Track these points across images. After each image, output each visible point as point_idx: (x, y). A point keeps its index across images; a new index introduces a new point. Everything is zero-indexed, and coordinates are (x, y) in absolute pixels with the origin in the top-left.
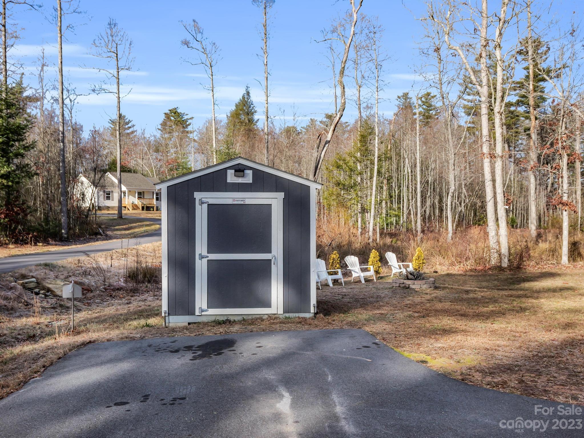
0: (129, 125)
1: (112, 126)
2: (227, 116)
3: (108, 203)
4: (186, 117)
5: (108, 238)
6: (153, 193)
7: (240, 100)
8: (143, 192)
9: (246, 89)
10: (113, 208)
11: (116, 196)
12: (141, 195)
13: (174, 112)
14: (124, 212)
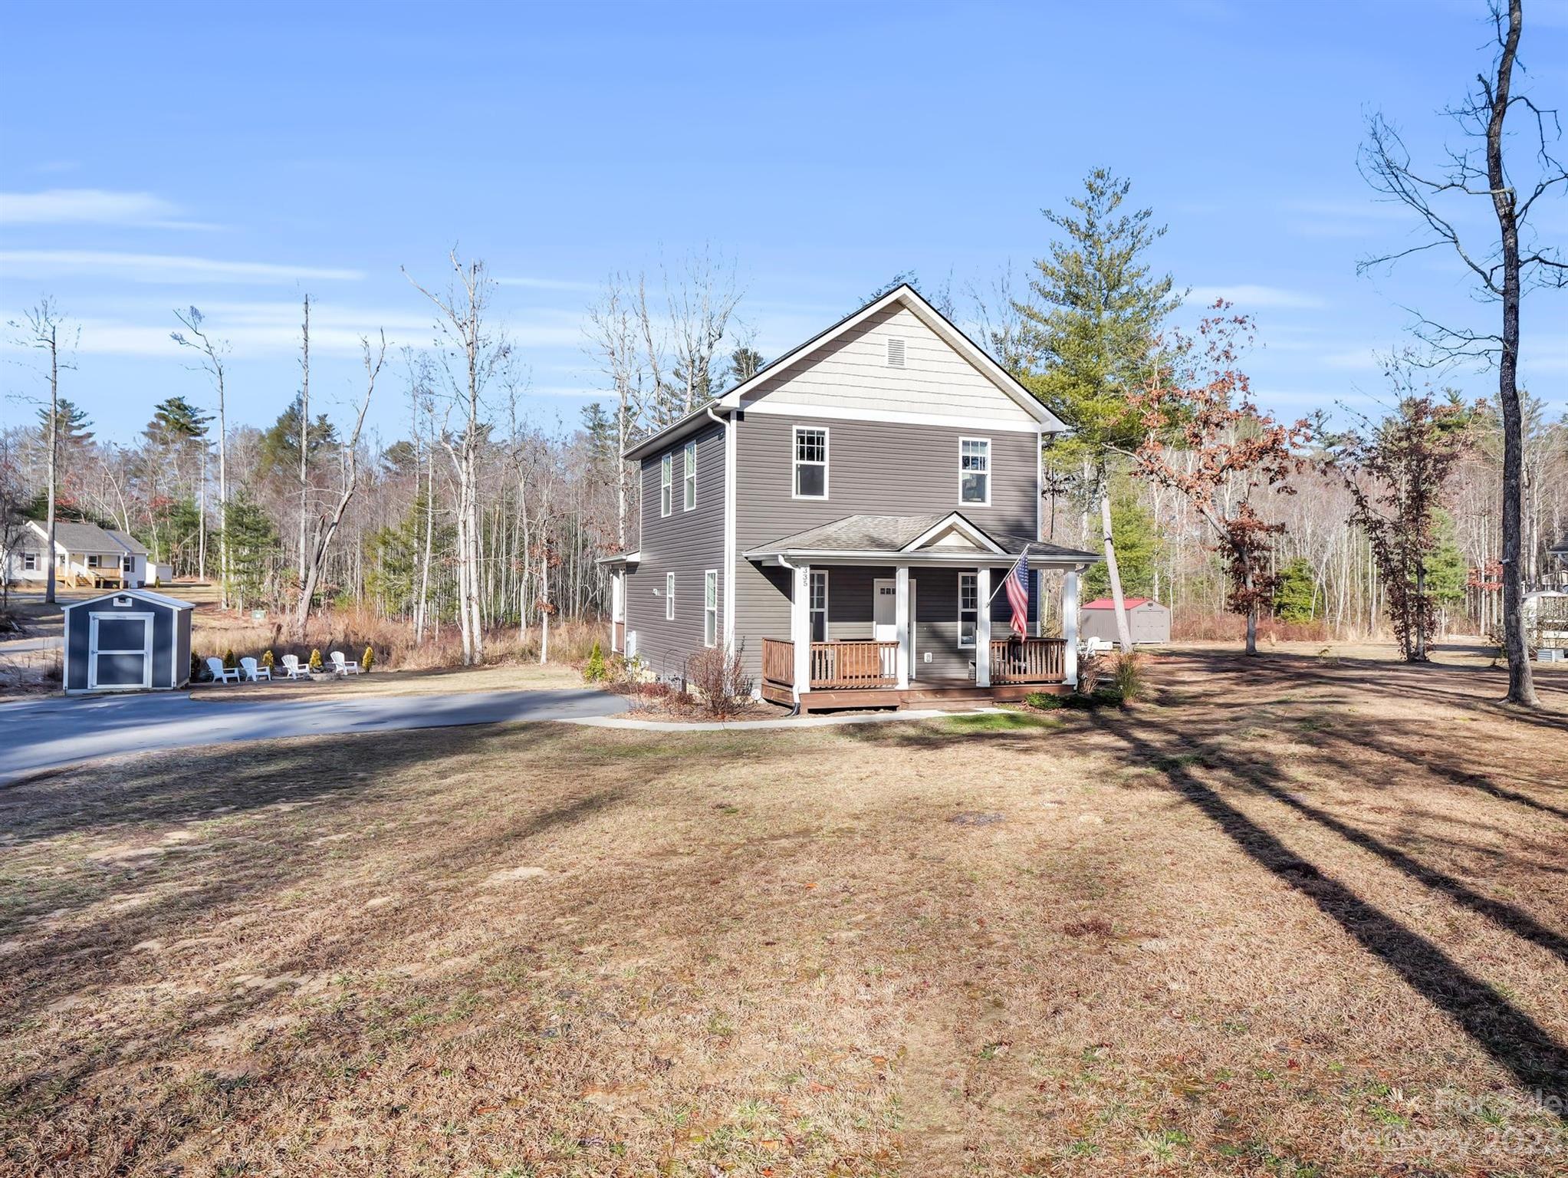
0: (82, 422)
1: (45, 422)
3: (28, 575)
4: (200, 416)
5: (26, 635)
6: (119, 558)
8: (100, 557)
10: (38, 583)
11: (45, 562)
12: (95, 561)
13: (179, 406)
14: (57, 590)
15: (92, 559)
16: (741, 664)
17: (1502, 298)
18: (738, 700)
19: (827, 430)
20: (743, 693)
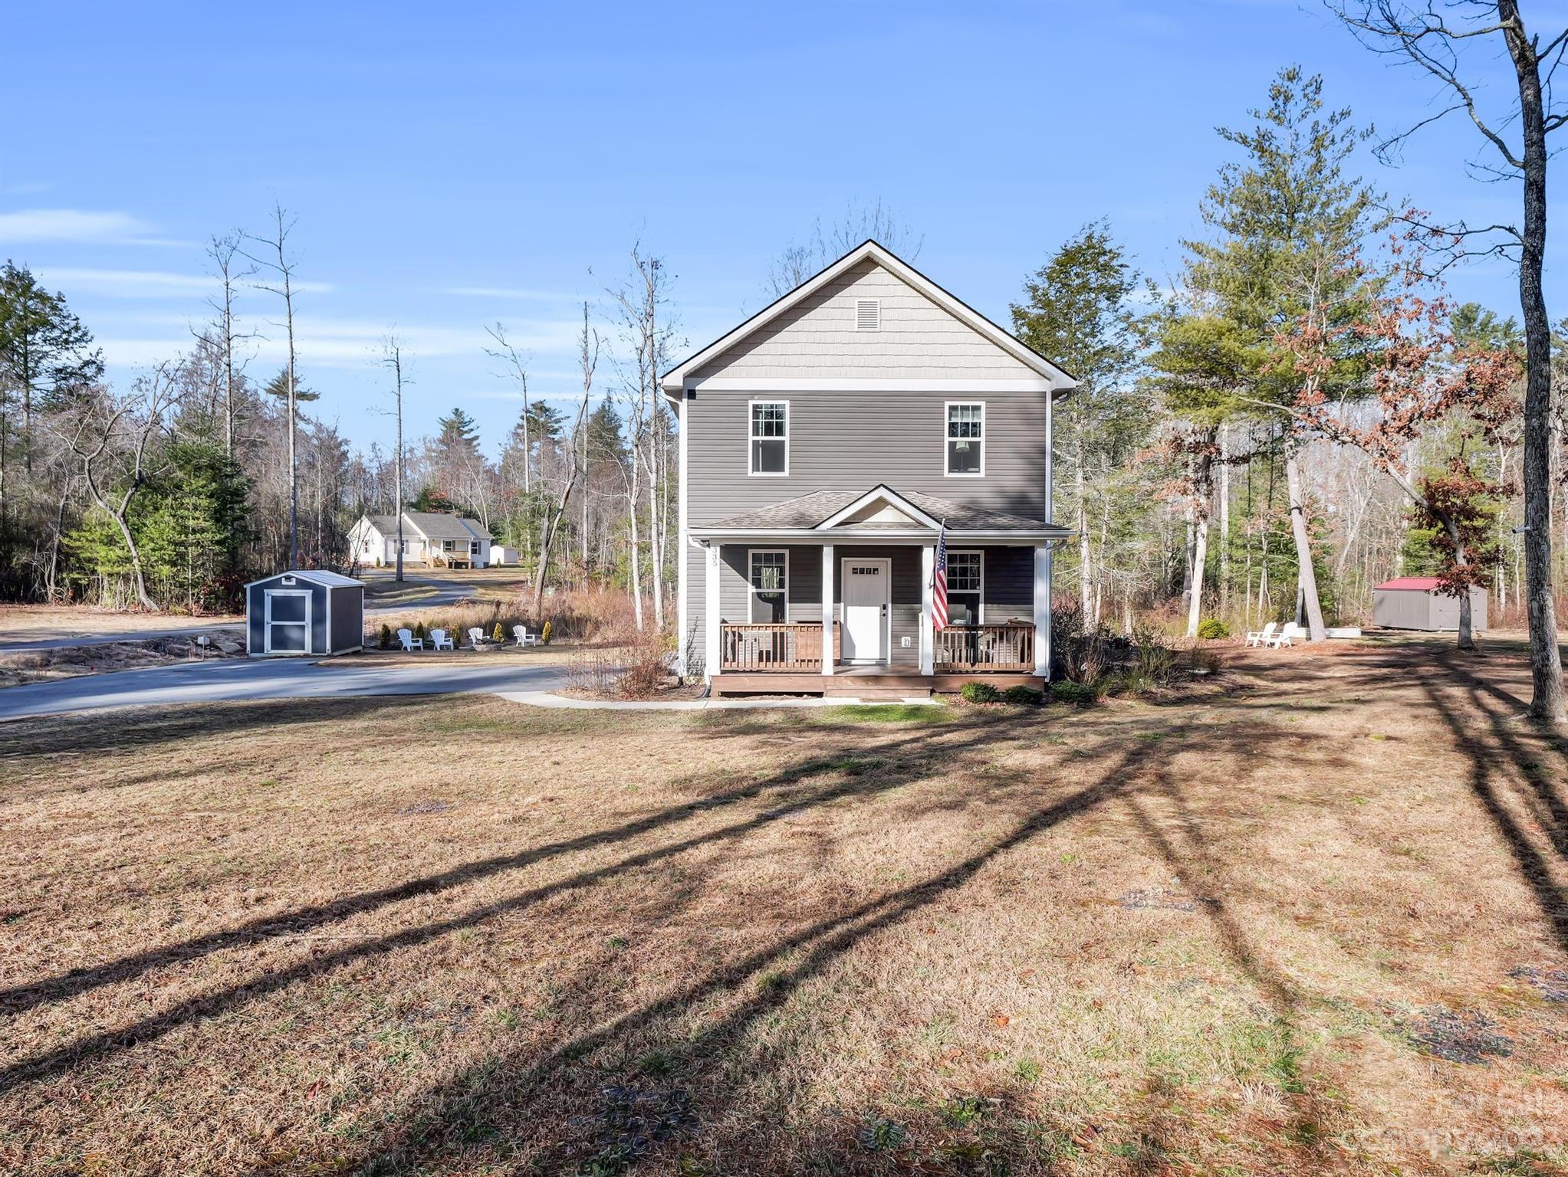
1: (442, 429)
4: (558, 416)
6: (468, 542)
8: (453, 542)
11: (413, 546)
12: (449, 546)
13: (541, 408)
14: (404, 571)
15: (448, 544)
16: (694, 645)
17: (1522, 173)
18: (692, 680)
19: (787, 403)
20: (696, 674)
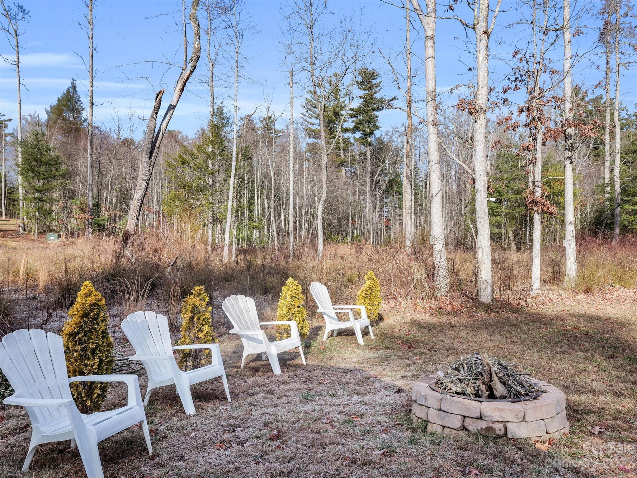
2: (47, 111)
7: (64, 94)
9: (72, 83)
